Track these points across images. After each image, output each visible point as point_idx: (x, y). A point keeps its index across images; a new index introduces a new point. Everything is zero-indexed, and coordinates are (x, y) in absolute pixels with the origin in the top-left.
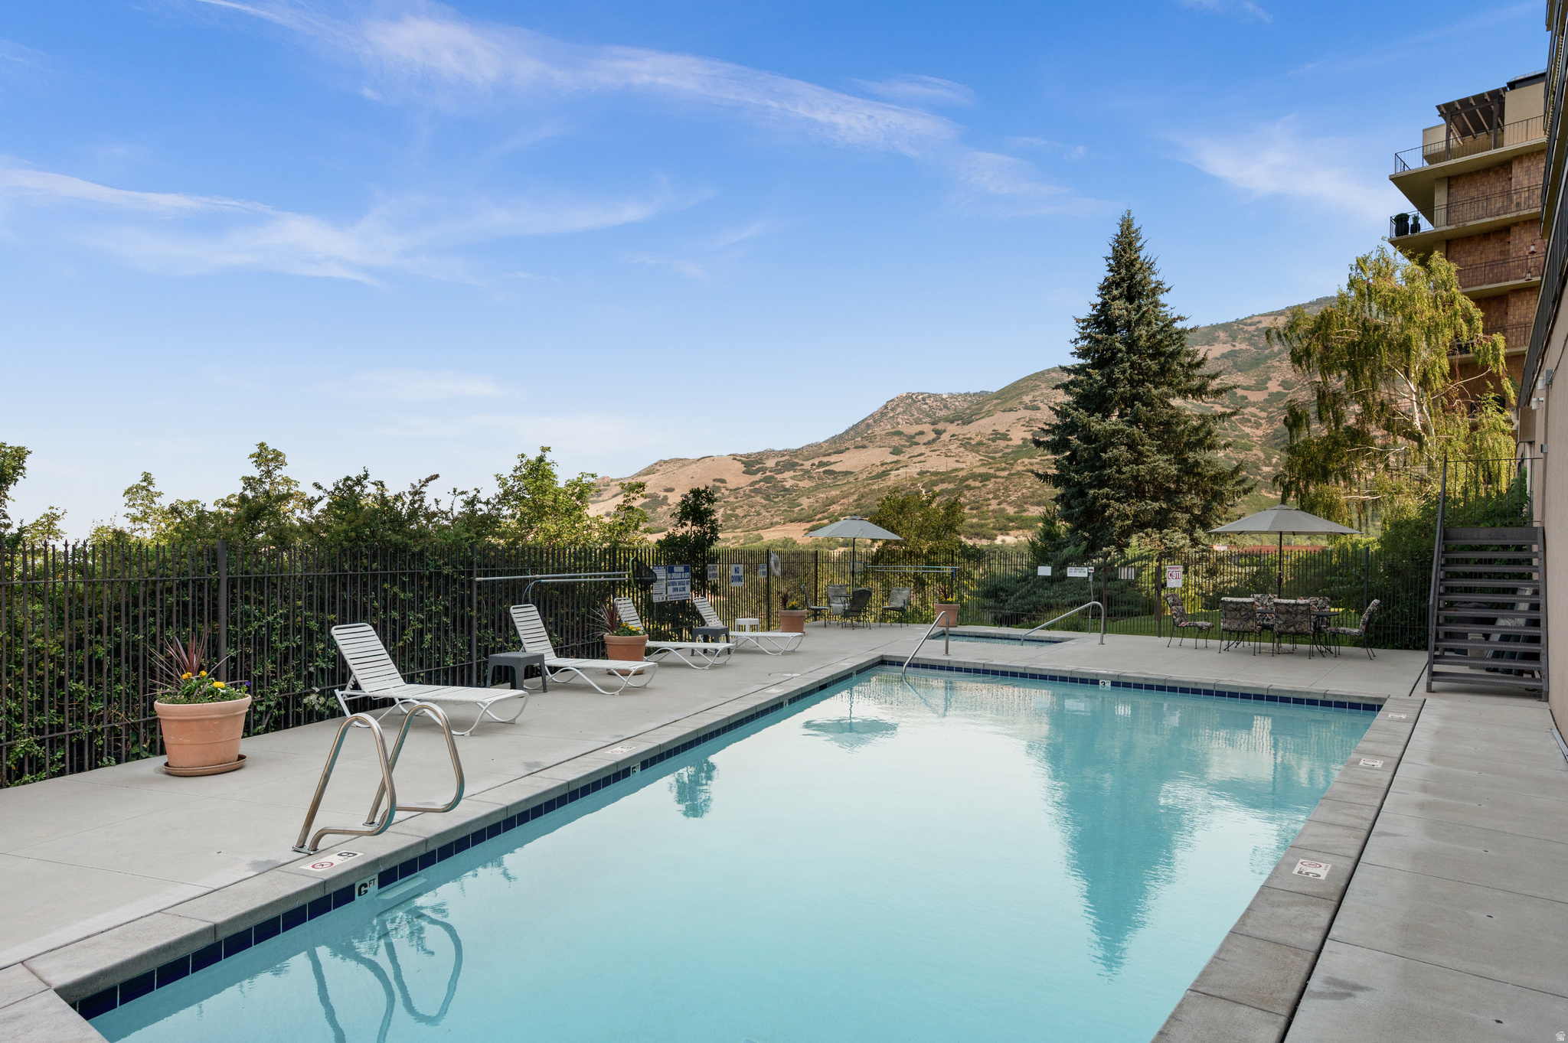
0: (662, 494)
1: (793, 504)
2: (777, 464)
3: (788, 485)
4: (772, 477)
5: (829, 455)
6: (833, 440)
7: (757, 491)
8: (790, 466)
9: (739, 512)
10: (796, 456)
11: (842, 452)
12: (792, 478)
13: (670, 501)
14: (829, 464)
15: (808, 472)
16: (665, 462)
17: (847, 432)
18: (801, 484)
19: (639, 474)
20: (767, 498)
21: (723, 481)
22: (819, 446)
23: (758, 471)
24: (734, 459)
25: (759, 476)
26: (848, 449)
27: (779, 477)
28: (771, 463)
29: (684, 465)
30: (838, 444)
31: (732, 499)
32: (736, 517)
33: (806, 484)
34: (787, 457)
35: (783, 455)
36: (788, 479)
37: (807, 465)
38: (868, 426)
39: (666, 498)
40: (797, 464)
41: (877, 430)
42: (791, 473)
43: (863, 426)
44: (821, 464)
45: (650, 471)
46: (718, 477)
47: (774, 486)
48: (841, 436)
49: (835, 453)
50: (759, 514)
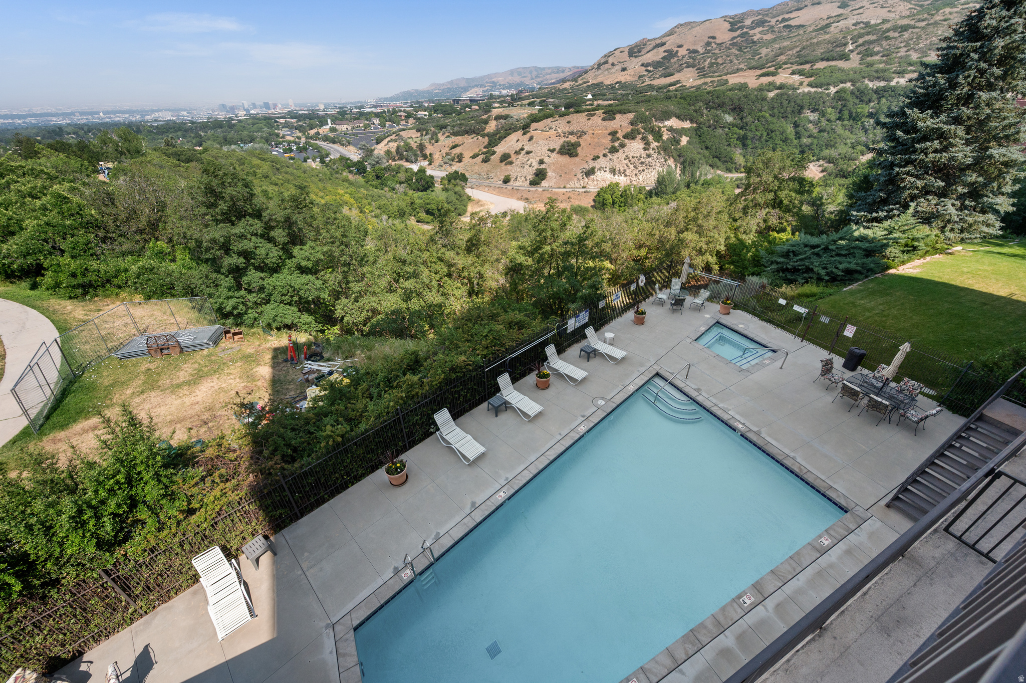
0: (676, 49)
1: (756, 53)
2: (752, 23)
3: (755, 38)
4: (747, 33)
5: (791, 12)
7: (733, 45)
8: (761, 23)
9: (720, 61)
10: (767, 15)
11: (800, 9)
12: (760, 33)
13: (679, 54)
14: (790, 19)
15: (772, 27)
16: (681, 25)
18: (765, 37)
19: (664, 36)
20: (740, 50)
21: (714, 38)
23: (739, 28)
24: (725, 20)
25: (739, 32)
26: (806, 6)
27: (751, 32)
28: (748, 22)
29: (692, 27)
31: (717, 51)
32: (717, 64)
33: (769, 37)
34: (761, 17)
35: (759, 14)
36: (757, 34)
37: (773, 21)
39: (677, 52)
40: (766, 21)
42: (761, 29)
44: (784, 20)
45: (671, 33)
46: (712, 35)
47: (747, 40)
49: (796, 10)
50: (731, 61)
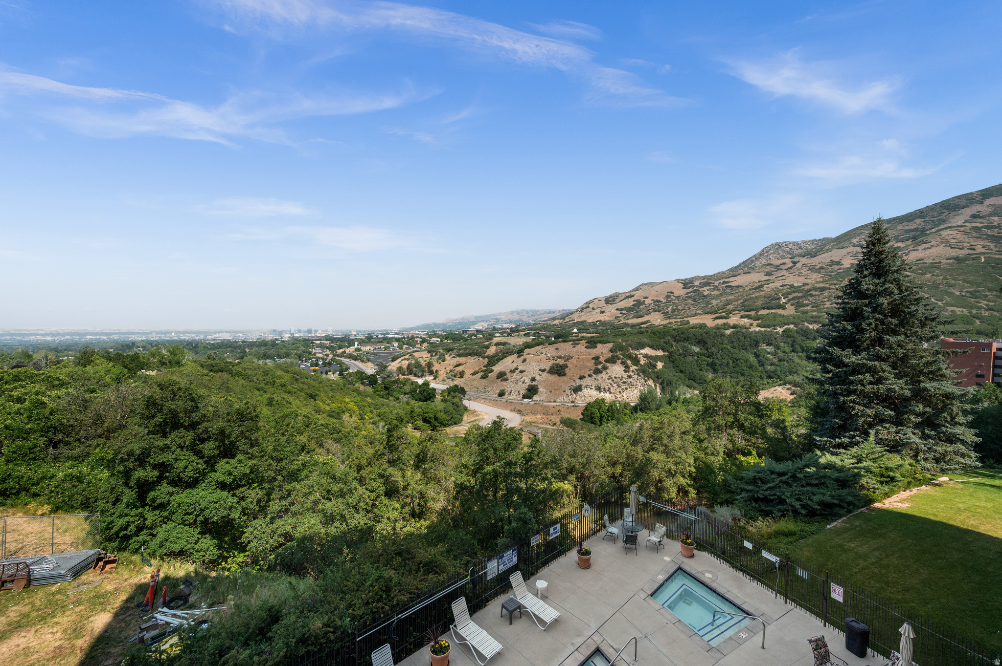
0: (643, 300)
1: (708, 303)
2: (700, 283)
3: (705, 294)
4: (697, 290)
5: (729, 277)
6: (732, 270)
7: (689, 297)
8: (707, 284)
9: (679, 307)
10: (711, 279)
11: (736, 276)
12: (708, 290)
13: (646, 303)
14: (729, 282)
15: (717, 287)
16: (645, 284)
17: (740, 265)
18: (713, 293)
19: (632, 291)
20: (695, 300)
21: (672, 293)
22: (724, 273)
23: (690, 287)
24: (678, 282)
25: (691, 289)
26: (740, 274)
27: (701, 290)
28: (697, 283)
29: (654, 286)
30: (734, 272)
31: (676, 301)
32: (678, 310)
33: (716, 293)
34: (706, 280)
35: (704, 278)
36: (706, 291)
37: (717, 283)
38: (752, 261)
39: (644, 301)
40: (711, 283)
41: (758, 263)
42: (708, 288)
43: (749, 261)
44: (724, 283)
45: (637, 289)
46: (670, 291)
47: (698, 295)
48: (736, 267)
49: (732, 276)
50: (689, 309)
